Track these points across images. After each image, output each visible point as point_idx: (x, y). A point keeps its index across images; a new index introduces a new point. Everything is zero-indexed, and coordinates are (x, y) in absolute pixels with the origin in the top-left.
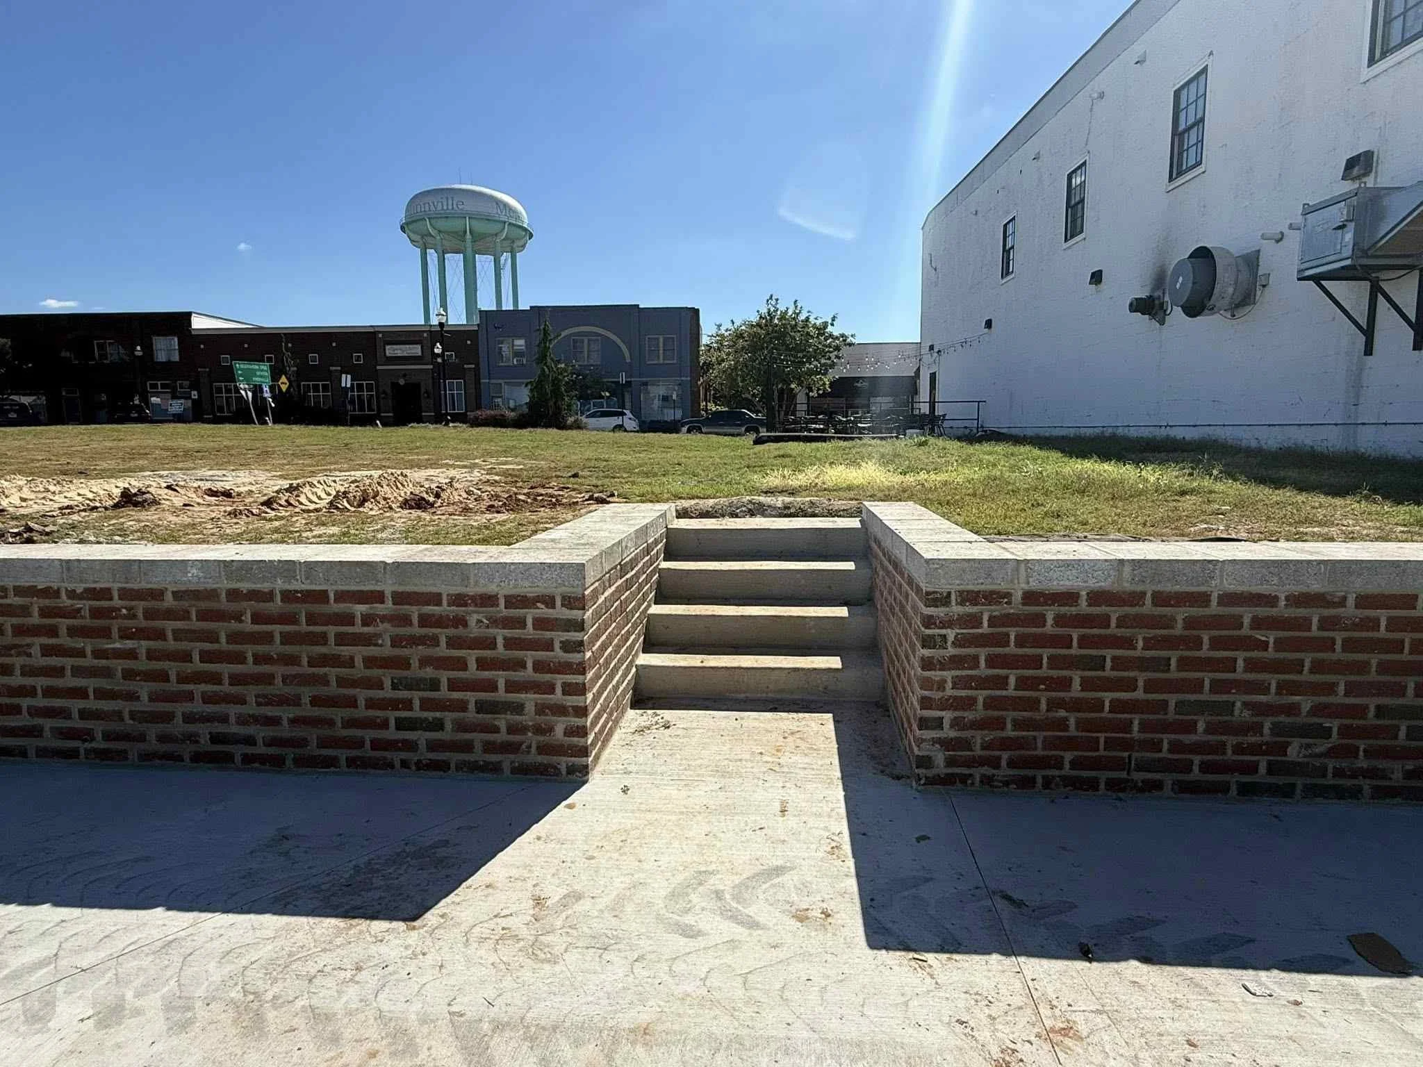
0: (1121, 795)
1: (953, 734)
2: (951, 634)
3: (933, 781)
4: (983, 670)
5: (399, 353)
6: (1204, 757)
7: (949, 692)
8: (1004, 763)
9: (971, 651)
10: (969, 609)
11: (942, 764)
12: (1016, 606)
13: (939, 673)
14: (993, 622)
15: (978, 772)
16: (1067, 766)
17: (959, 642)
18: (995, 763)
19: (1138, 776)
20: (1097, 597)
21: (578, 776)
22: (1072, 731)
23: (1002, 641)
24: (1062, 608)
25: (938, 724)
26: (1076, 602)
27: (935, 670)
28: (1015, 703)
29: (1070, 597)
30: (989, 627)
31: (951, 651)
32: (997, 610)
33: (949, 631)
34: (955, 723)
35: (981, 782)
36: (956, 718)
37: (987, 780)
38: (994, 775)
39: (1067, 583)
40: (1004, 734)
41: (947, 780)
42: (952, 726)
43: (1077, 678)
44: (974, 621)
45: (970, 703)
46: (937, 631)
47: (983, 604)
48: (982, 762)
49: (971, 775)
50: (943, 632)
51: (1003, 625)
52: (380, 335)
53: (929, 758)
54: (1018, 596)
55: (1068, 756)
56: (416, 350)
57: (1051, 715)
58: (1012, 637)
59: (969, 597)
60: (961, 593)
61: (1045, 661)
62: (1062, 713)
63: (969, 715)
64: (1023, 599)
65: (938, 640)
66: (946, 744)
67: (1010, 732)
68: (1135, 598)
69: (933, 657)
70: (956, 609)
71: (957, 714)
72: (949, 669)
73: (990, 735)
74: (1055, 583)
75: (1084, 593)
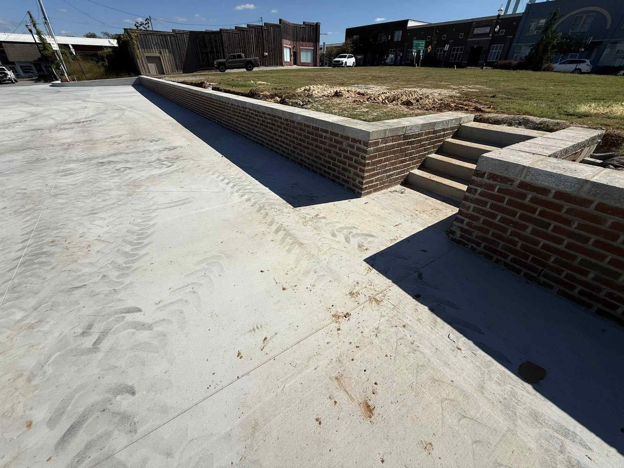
0: (529, 281)
1: (466, 227)
2: (479, 190)
3: (453, 240)
4: (487, 208)
5: (480, 32)
6: (584, 288)
7: (470, 212)
8: (482, 246)
9: (486, 199)
10: (491, 182)
11: (459, 236)
12: (514, 187)
13: (469, 203)
14: (500, 190)
15: (471, 245)
16: (509, 259)
17: (481, 194)
18: (479, 244)
19: (542, 279)
20: (559, 195)
21: (358, 195)
22: (518, 248)
23: (502, 200)
24: (538, 195)
25: (462, 221)
26: (547, 194)
27: (468, 202)
28: (496, 227)
29: (545, 191)
30: (497, 192)
31: (477, 196)
32: (504, 186)
33: (479, 188)
34: (468, 224)
35: (470, 248)
36: (469, 222)
37: (473, 249)
38: (476, 248)
39: (547, 184)
40: (486, 236)
41: (459, 242)
42: (467, 224)
43: (531, 227)
44: (492, 187)
45: (477, 219)
46: (474, 187)
47: (499, 182)
48: (474, 242)
49: (468, 244)
50: (477, 188)
51: (504, 194)
52: (474, 23)
53: (454, 232)
54: (518, 182)
55: (511, 256)
56: (487, 30)
57: (511, 237)
58: (506, 200)
59: (493, 177)
60: (491, 174)
61: (518, 215)
62: (516, 239)
63: (475, 223)
64: (519, 184)
65: (473, 190)
66: (462, 229)
67: (489, 236)
68: (586, 202)
69: (469, 197)
70: (486, 180)
71: (470, 221)
72: (474, 203)
73: (480, 234)
74: (539, 182)
75: (554, 191)
